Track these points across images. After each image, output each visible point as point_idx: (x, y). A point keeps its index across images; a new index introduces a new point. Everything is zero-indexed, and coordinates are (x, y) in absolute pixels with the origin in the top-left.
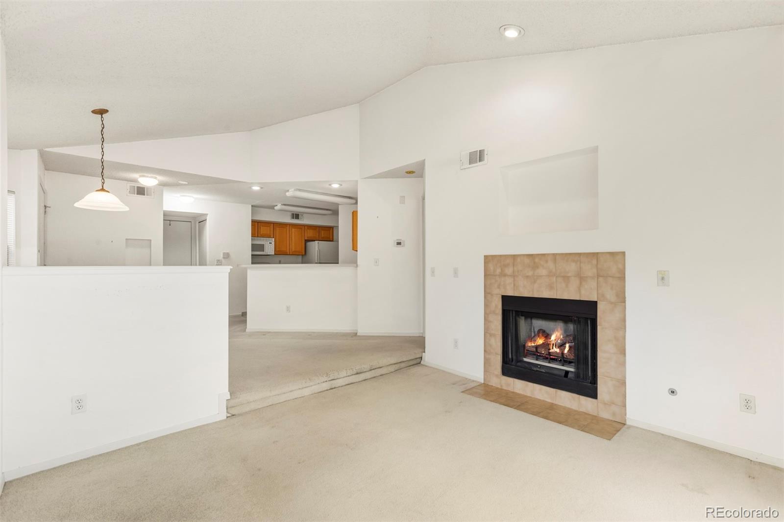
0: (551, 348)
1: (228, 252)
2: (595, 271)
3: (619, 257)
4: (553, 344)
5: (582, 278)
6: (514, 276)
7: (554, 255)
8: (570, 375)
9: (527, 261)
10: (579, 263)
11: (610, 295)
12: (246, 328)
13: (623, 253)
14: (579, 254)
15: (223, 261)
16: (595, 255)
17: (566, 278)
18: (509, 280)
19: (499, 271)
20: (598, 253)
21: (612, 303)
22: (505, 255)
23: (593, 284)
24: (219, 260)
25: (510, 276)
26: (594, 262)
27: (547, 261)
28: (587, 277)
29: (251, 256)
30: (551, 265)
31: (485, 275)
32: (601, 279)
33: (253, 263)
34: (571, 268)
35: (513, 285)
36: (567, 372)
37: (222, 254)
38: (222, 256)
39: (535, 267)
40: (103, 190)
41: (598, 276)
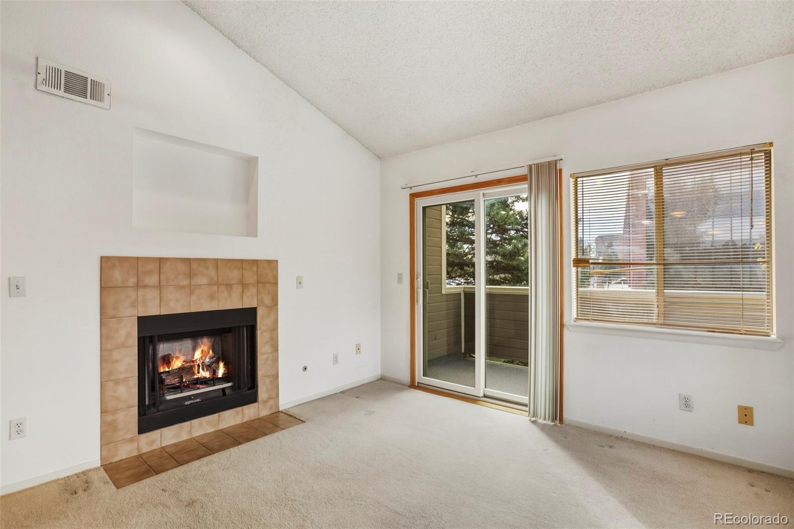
0: (196, 372)
2: (255, 277)
3: (272, 264)
4: (199, 366)
5: (244, 285)
6: (160, 287)
7: (217, 260)
8: (227, 392)
9: (182, 267)
10: (241, 270)
11: (267, 300)
13: (277, 261)
14: (242, 261)
16: (255, 262)
17: (229, 286)
18: (152, 294)
19: (132, 281)
20: (257, 260)
21: (268, 307)
22: (146, 258)
23: (253, 291)
25: (154, 287)
26: (255, 269)
27: (207, 268)
28: (249, 284)
30: (212, 272)
31: (103, 288)
32: (260, 285)
34: (235, 274)
35: (158, 299)
36: (223, 390)
39: (191, 275)
41: (258, 282)
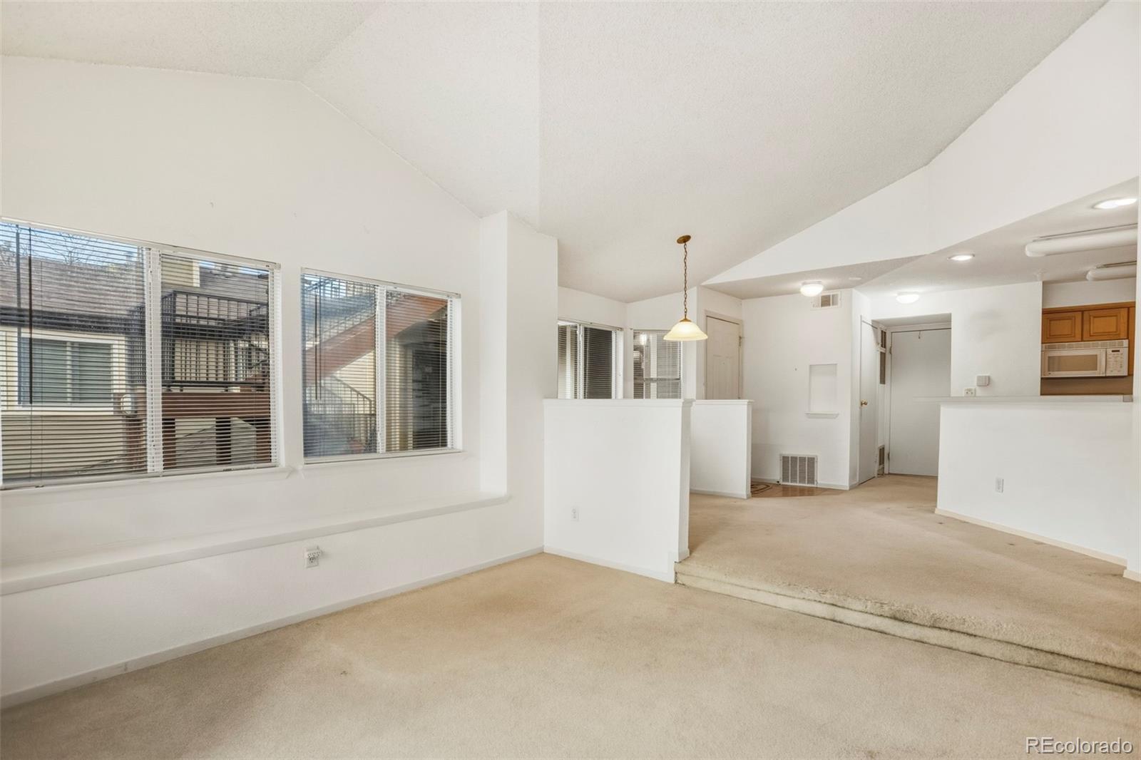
1: (987, 375)
12: (936, 506)
15: (980, 392)
24: (970, 390)
29: (1040, 379)
33: (1042, 394)
37: (976, 380)
38: (975, 383)
40: (686, 320)
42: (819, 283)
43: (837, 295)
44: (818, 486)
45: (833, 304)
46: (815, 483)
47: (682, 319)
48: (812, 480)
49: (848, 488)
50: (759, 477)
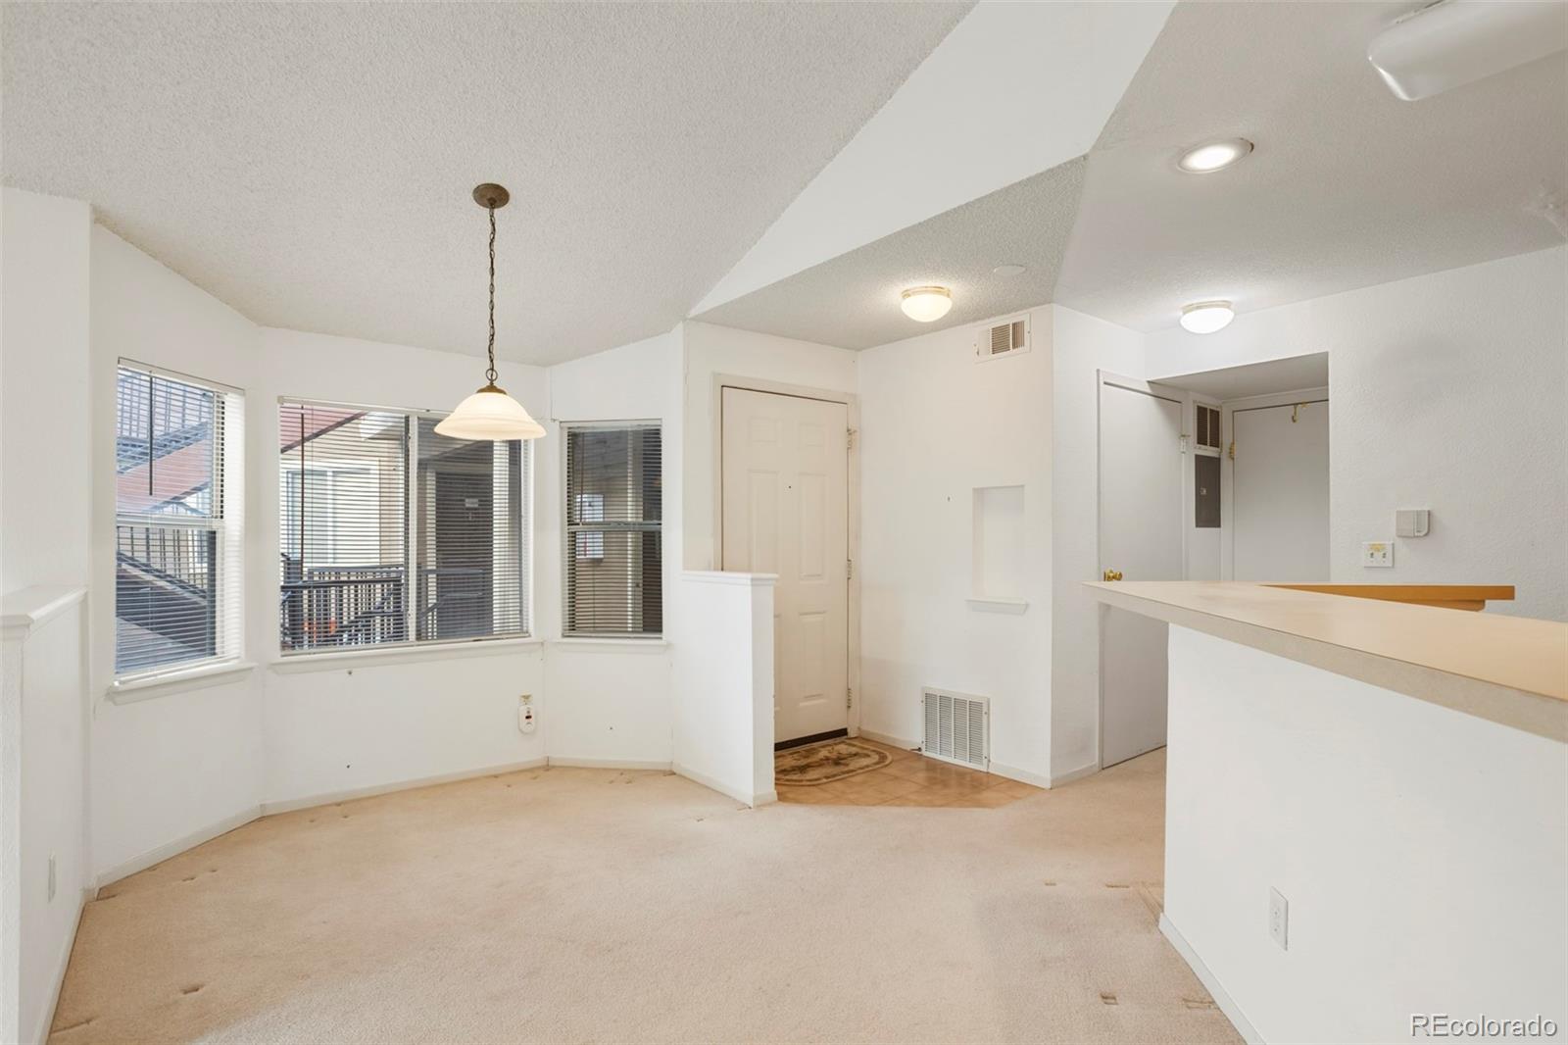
1: (1424, 509)
24: (1379, 548)
37: (1393, 520)
40: (492, 388)
42: (939, 290)
43: (1022, 323)
44: (991, 771)
45: (1014, 346)
46: (985, 761)
47: (484, 386)
48: (976, 753)
49: (1048, 786)
50: (885, 734)
